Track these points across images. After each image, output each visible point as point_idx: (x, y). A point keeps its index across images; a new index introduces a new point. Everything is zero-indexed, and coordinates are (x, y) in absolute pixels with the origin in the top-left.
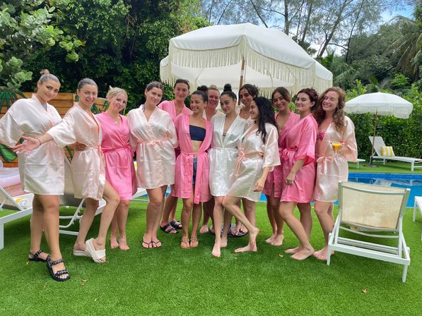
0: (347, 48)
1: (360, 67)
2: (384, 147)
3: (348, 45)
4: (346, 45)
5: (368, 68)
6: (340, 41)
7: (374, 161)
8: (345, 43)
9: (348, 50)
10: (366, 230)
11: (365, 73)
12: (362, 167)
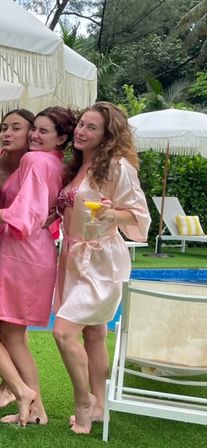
0: (99, 20)
1: (126, 59)
2: (183, 216)
3: (101, 15)
4: (97, 15)
5: (143, 61)
6: (86, 8)
7: (163, 245)
8: (96, 10)
9: (101, 24)
10: (172, 374)
11: (136, 71)
12: (141, 258)
